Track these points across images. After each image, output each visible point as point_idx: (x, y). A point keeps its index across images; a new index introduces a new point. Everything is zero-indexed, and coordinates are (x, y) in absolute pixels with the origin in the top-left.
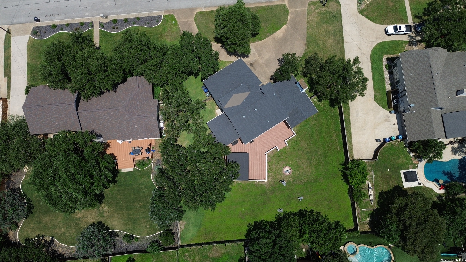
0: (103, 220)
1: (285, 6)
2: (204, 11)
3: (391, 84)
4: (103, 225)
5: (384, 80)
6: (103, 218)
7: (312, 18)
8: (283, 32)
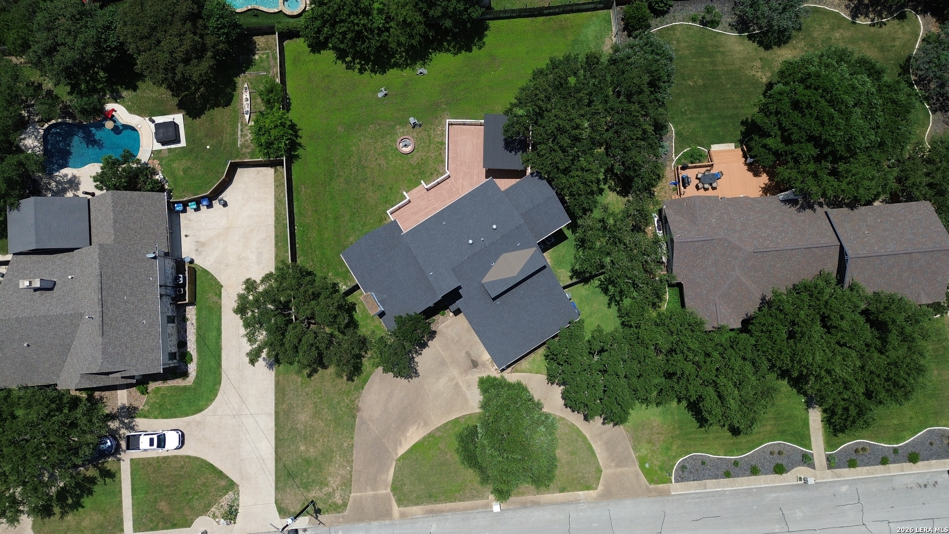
0: (763, 53)
1: (400, 502)
2: (580, 493)
3: (184, 320)
4: (761, 43)
5: (199, 328)
6: (762, 56)
7: (342, 472)
8: (406, 439)
